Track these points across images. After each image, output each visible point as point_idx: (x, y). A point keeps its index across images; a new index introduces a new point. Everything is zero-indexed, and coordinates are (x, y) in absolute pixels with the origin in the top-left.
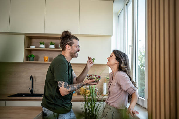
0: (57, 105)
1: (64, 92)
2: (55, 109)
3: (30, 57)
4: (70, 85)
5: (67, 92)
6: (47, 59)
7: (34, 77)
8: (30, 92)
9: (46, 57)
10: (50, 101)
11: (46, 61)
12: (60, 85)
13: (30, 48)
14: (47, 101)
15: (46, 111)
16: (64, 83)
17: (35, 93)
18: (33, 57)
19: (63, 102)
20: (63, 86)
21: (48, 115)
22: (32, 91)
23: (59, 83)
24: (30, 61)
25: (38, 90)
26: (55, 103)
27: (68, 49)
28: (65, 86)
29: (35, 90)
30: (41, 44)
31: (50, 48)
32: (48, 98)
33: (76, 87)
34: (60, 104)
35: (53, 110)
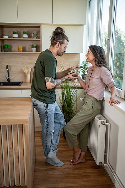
0: (46, 97)
1: (50, 86)
2: (44, 100)
3: (5, 47)
4: (55, 80)
5: (52, 87)
6: (21, 50)
7: (9, 66)
8: (7, 80)
9: (20, 47)
10: (41, 93)
11: (21, 51)
12: (47, 80)
13: (3, 38)
14: (37, 94)
15: (36, 102)
16: (50, 78)
17: (11, 81)
18: (8, 47)
19: (50, 95)
20: (49, 81)
21: (38, 105)
22: (8, 80)
23: (47, 78)
24: (5, 51)
25: (14, 78)
26: (44, 95)
27: (57, 47)
28: (51, 82)
29: (11, 79)
30: (14, 33)
31: (23, 38)
32: (37, 90)
33: (60, 82)
34: (48, 96)
35: (43, 101)
